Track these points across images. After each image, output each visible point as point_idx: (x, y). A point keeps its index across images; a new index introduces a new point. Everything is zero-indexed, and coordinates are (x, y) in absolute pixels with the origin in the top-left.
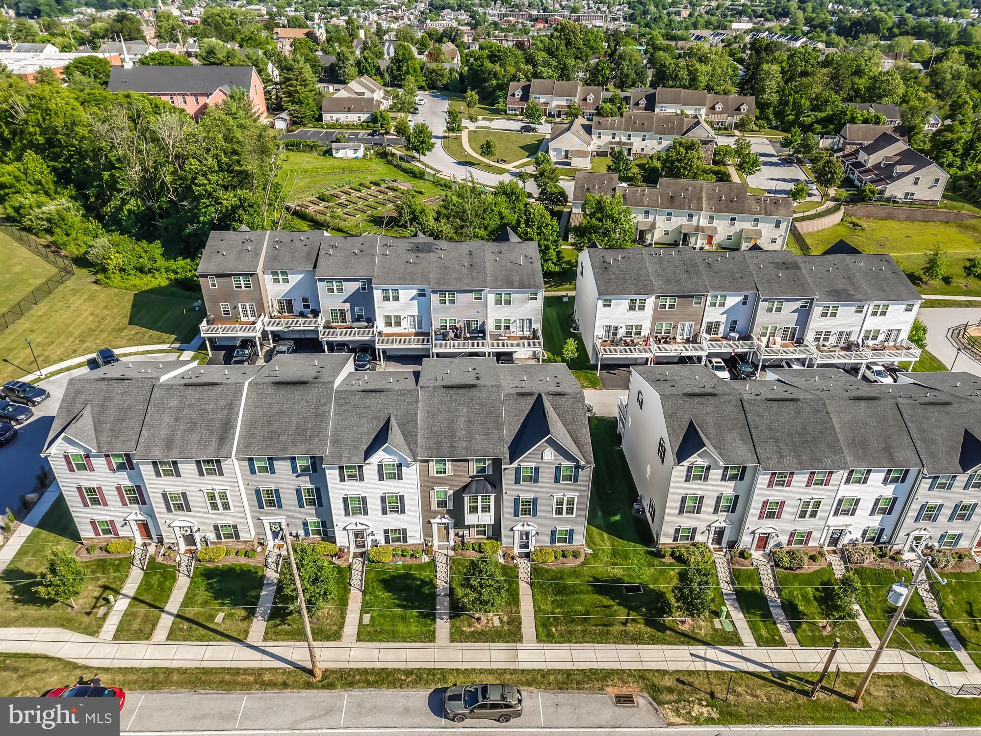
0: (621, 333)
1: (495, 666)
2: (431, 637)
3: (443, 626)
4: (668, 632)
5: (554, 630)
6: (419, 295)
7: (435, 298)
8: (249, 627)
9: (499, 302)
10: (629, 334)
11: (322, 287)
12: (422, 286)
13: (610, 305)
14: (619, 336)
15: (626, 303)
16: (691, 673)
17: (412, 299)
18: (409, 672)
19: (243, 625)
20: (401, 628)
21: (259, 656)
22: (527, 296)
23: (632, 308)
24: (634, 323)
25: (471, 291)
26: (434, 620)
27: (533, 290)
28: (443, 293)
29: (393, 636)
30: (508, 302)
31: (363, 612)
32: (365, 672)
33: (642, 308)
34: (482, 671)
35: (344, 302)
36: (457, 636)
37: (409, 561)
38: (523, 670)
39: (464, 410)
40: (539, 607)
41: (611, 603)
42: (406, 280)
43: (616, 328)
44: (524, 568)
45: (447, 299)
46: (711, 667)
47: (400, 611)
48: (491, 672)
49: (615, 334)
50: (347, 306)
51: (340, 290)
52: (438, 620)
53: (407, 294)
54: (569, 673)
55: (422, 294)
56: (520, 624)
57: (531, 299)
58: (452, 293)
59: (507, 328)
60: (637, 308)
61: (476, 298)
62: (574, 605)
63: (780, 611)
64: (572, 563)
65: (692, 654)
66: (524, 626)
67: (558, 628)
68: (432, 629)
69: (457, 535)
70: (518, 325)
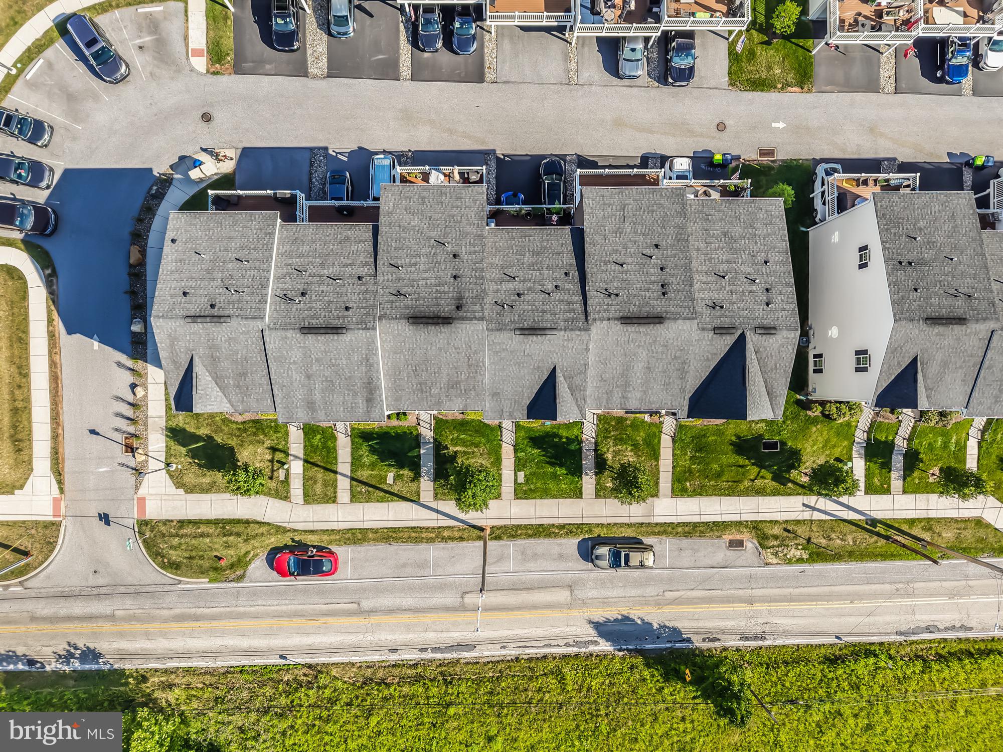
1: (633, 520)
2: (578, 494)
3: (588, 481)
4: (790, 485)
5: (688, 485)
8: (418, 487)
16: (798, 522)
18: (562, 527)
19: (413, 487)
21: (435, 515)
26: (580, 477)
29: (546, 494)
31: (517, 470)
32: (526, 527)
34: (622, 525)
38: (657, 524)
40: (677, 462)
41: (747, 462)
44: (669, 424)
46: (817, 516)
47: (550, 469)
48: (629, 525)
52: (583, 475)
54: (695, 525)
56: (659, 479)
63: (901, 458)
65: (804, 505)
66: (661, 481)
67: (692, 483)
68: (579, 486)
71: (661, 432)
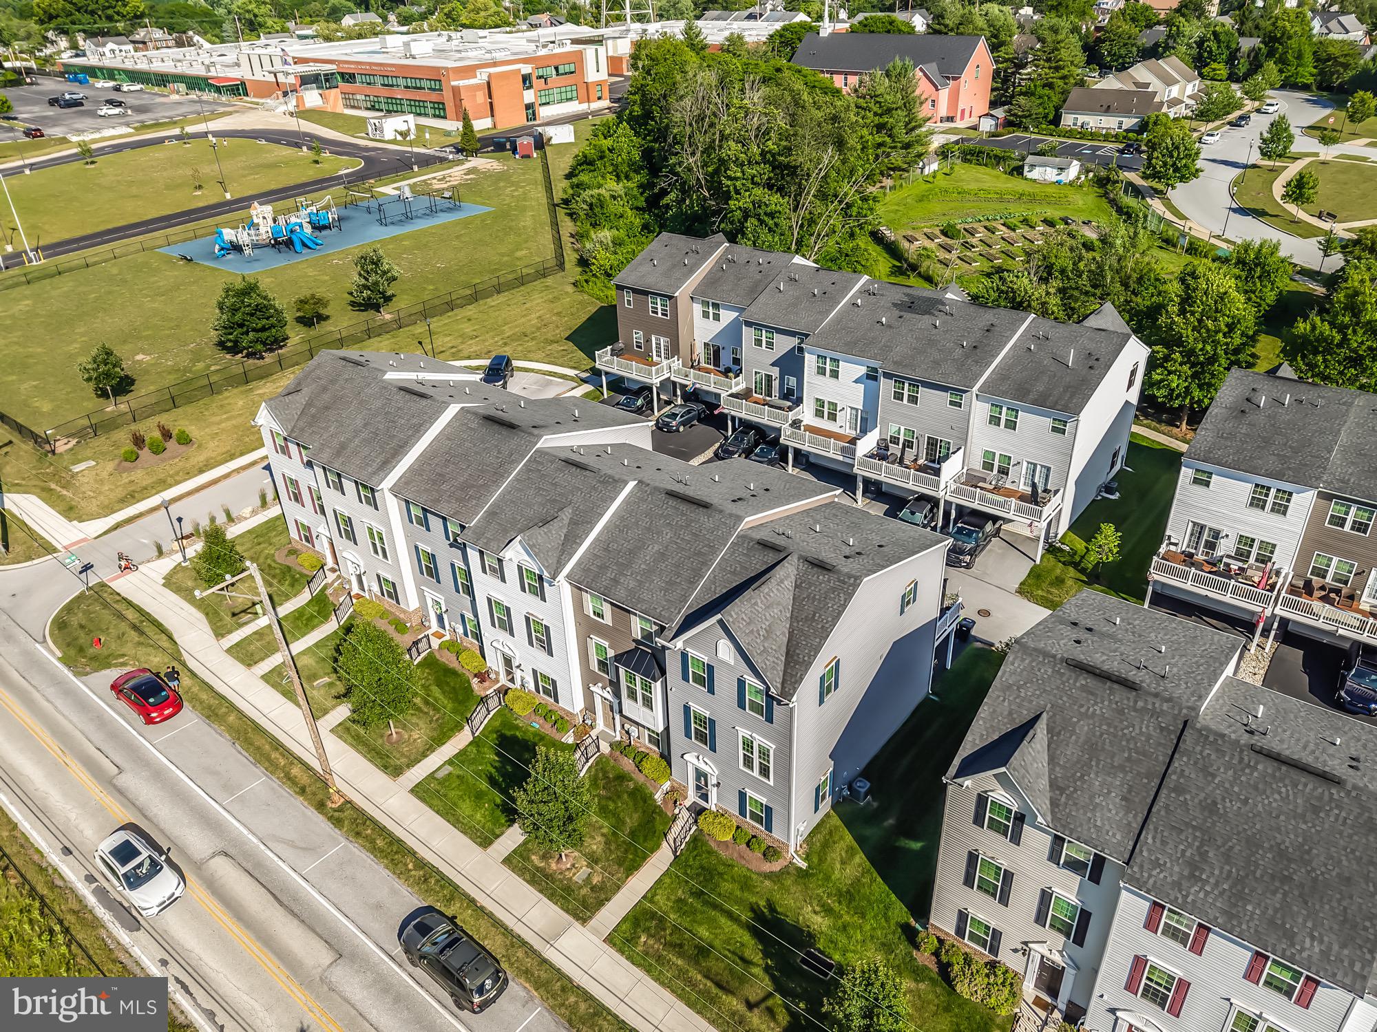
0: (1226, 547)
1: (519, 929)
2: (485, 842)
3: (513, 837)
5: (643, 939)
6: (869, 377)
7: (886, 387)
8: (334, 707)
9: (995, 421)
10: (1242, 555)
11: (748, 334)
12: (874, 363)
13: (1207, 484)
14: (1219, 552)
15: (1244, 490)
17: (856, 381)
18: (421, 864)
19: (329, 702)
20: (466, 808)
21: (310, 744)
22: (1048, 422)
23: (1257, 503)
24: (1259, 536)
25: (944, 389)
26: (511, 821)
27: (1062, 415)
28: (900, 380)
29: (449, 813)
30: (1011, 425)
31: (450, 762)
32: (382, 830)
33: (1280, 509)
34: (497, 923)
35: (773, 365)
36: (516, 861)
37: (547, 729)
39: (668, 535)
40: (655, 895)
41: (758, 958)
42: (854, 349)
43: (1216, 534)
44: (681, 828)
45: (906, 393)
47: (484, 785)
48: (507, 931)
49: (1211, 546)
50: (775, 372)
51: (770, 345)
52: (517, 824)
53: (852, 370)
54: (602, 1010)
55: (872, 376)
56: (608, 900)
57: (1054, 429)
58: (915, 384)
59: (1004, 472)
60: (1269, 506)
61: (952, 403)
62: (700, 924)
64: (756, 862)
66: (609, 906)
67: (651, 942)
68: (497, 831)
69: (623, 726)
70: (1024, 472)
71: (665, 835)
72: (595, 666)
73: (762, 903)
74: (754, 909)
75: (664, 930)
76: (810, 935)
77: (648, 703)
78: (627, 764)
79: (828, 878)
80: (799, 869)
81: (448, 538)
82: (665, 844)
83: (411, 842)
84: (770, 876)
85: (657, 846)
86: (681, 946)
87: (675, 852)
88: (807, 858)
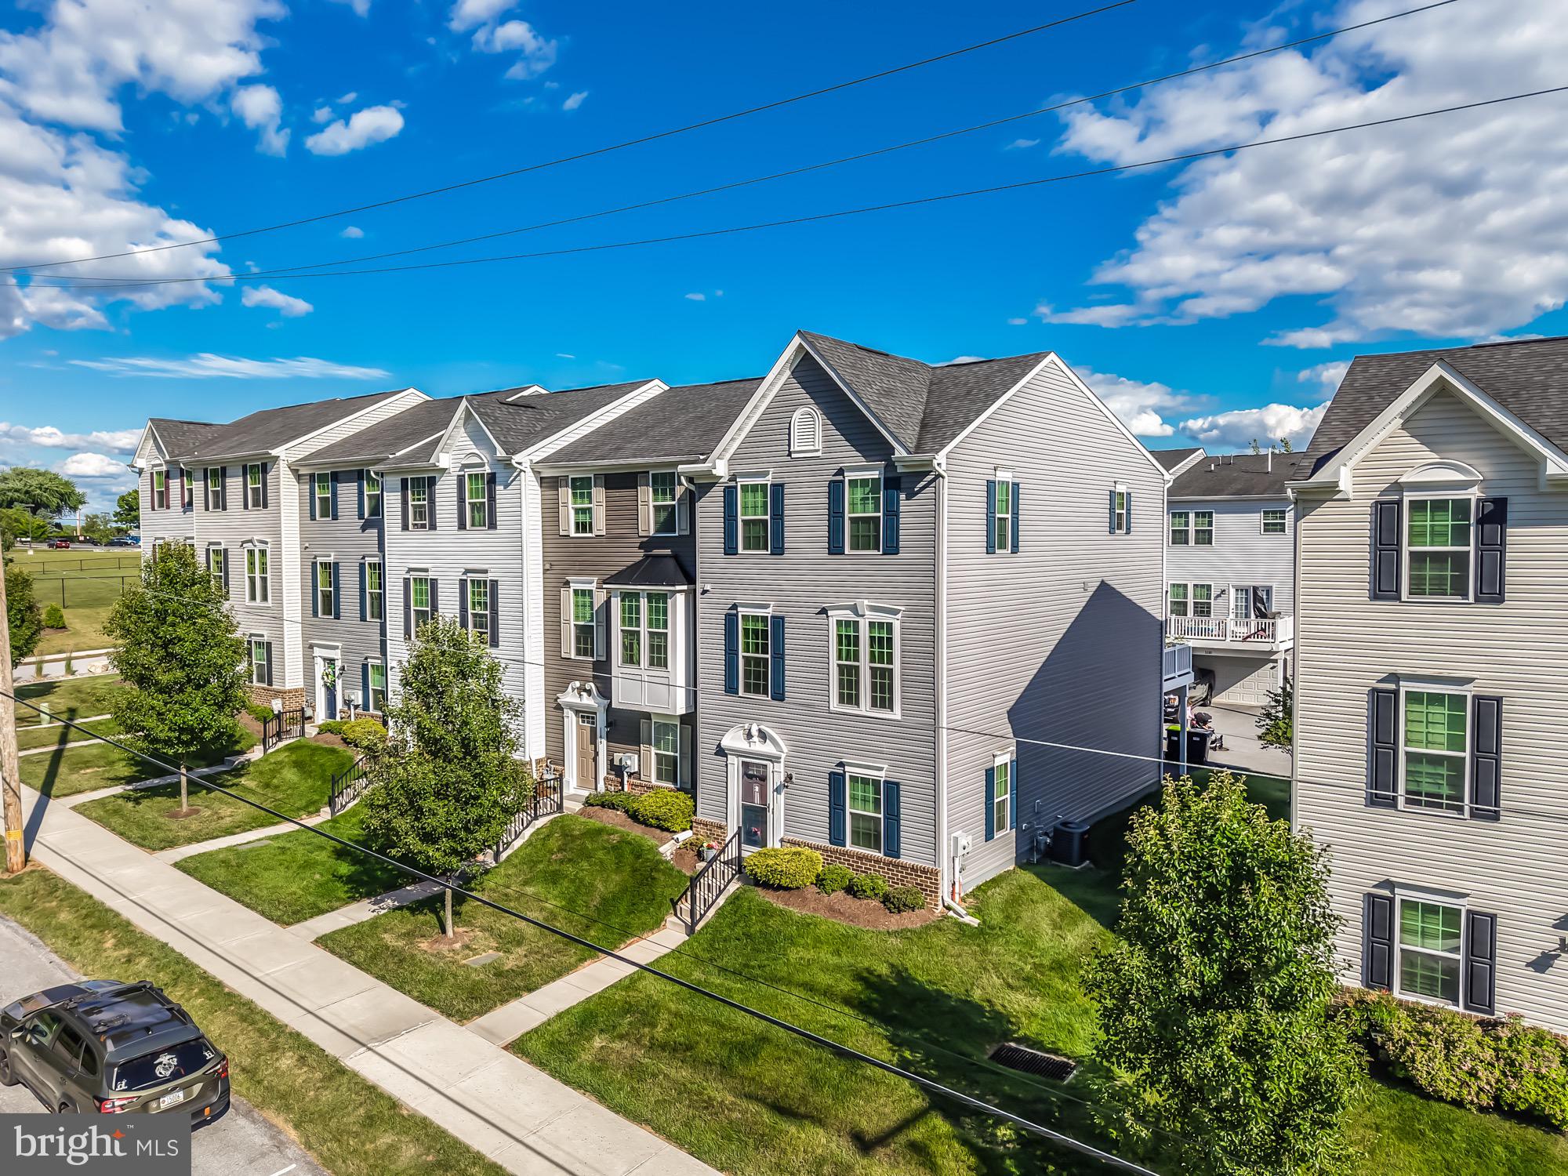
9: (1180, 537)
20: (273, 878)
26: (360, 898)
31: (273, 837)
36: (347, 938)
47: (322, 856)
52: (366, 901)
56: (530, 989)
57: (1268, 528)
59: (1203, 610)
64: (862, 920)
67: (617, 1045)
68: (323, 905)
69: (611, 762)
70: (1232, 605)
71: (674, 904)
72: (570, 649)
73: (883, 970)
74: (864, 978)
75: (653, 1025)
76: (1000, 1017)
77: (659, 658)
78: (614, 819)
79: (1030, 943)
80: (961, 926)
81: (361, 516)
82: (671, 919)
83: (129, 912)
84: (899, 933)
85: (657, 924)
86: (689, 1048)
87: (690, 930)
88: (978, 911)
